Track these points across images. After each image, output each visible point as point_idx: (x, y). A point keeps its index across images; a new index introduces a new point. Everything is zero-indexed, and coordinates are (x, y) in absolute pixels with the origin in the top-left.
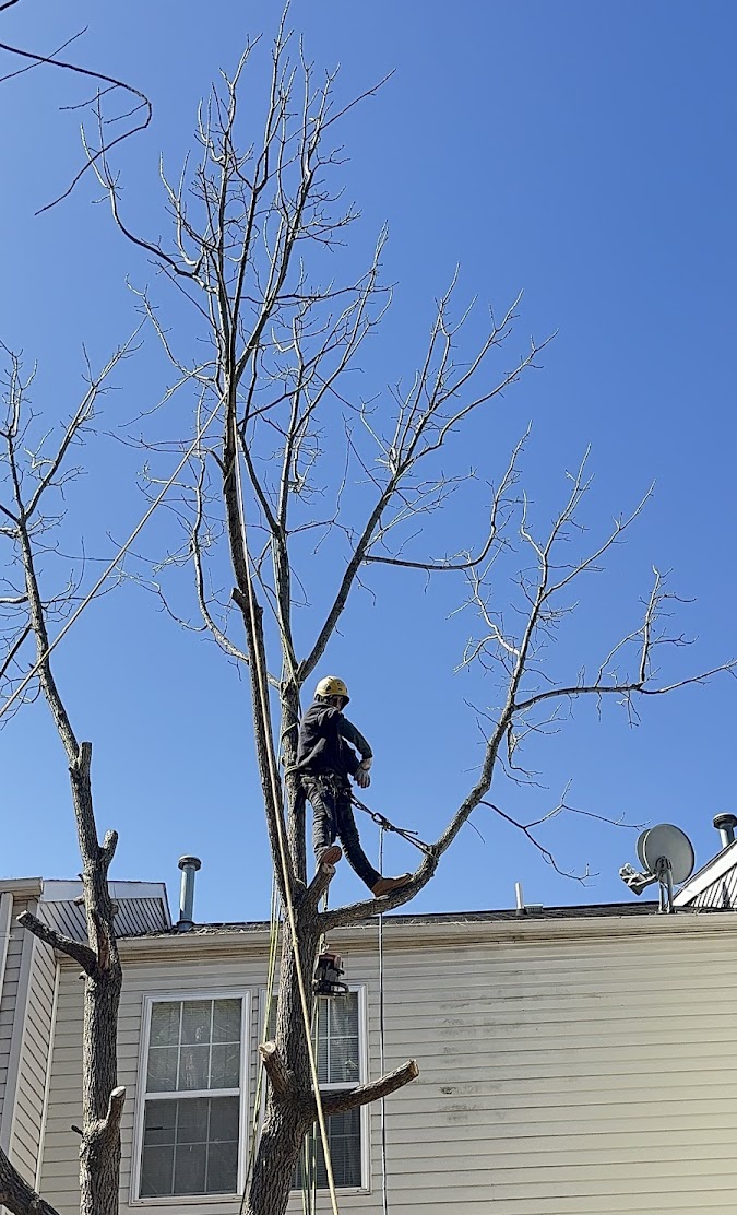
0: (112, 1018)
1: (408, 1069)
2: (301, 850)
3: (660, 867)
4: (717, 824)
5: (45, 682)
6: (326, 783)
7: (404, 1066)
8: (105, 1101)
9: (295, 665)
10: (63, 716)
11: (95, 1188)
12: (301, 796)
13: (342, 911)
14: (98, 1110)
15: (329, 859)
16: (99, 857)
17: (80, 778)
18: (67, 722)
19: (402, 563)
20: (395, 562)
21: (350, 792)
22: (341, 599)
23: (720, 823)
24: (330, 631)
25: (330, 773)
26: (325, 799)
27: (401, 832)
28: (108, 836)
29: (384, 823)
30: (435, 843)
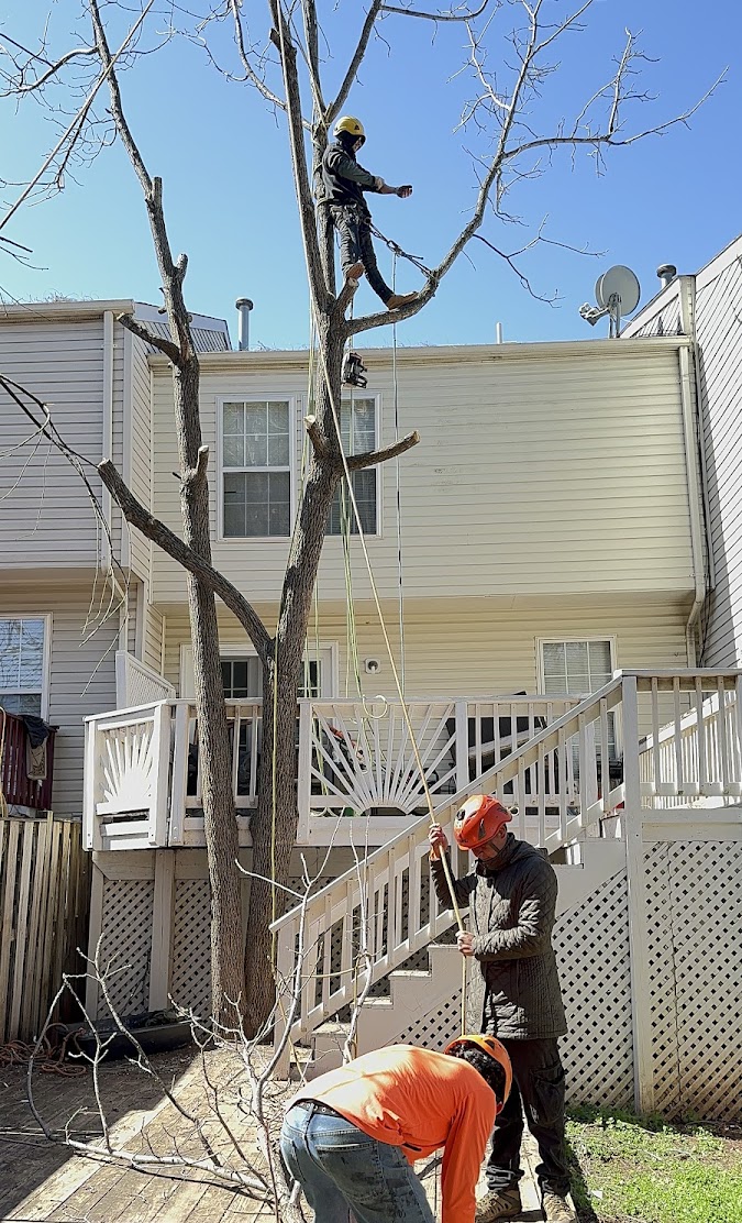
0: (194, 397)
1: (412, 437)
2: (331, 269)
3: (613, 301)
4: (660, 274)
5: (120, 125)
6: (350, 211)
7: (409, 435)
8: (195, 456)
9: (323, 109)
10: (136, 155)
11: (192, 514)
12: (331, 222)
13: (364, 320)
14: (190, 462)
15: (352, 275)
16: (175, 275)
17: (155, 207)
18: (140, 160)
19: (413, 13)
20: (408, 12)
21: (369, 221)
22: (362, 46)
23: (663, 272)
24: (352, 77)
25: (353, 203)
26: (351, 225)
27: (410, 257)
28: (180, 258)
29: (397, 249)
30: (437, 268)
